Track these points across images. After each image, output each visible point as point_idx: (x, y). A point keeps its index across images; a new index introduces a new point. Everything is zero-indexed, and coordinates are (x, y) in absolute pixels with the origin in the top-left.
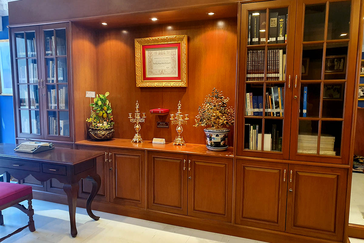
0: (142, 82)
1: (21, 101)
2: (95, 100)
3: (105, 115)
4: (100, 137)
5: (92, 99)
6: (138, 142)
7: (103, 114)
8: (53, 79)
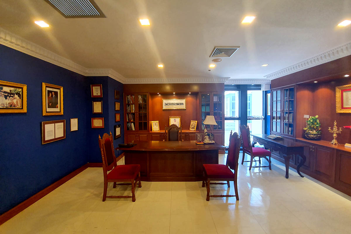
0: (340, 110)
1: (273, 118)
2: (309, 119)
3: (315, 127)
4: (310, 138)
5: (308, 119)
6: (334, 144)
7: (314, 126)
8: (287, 109)
